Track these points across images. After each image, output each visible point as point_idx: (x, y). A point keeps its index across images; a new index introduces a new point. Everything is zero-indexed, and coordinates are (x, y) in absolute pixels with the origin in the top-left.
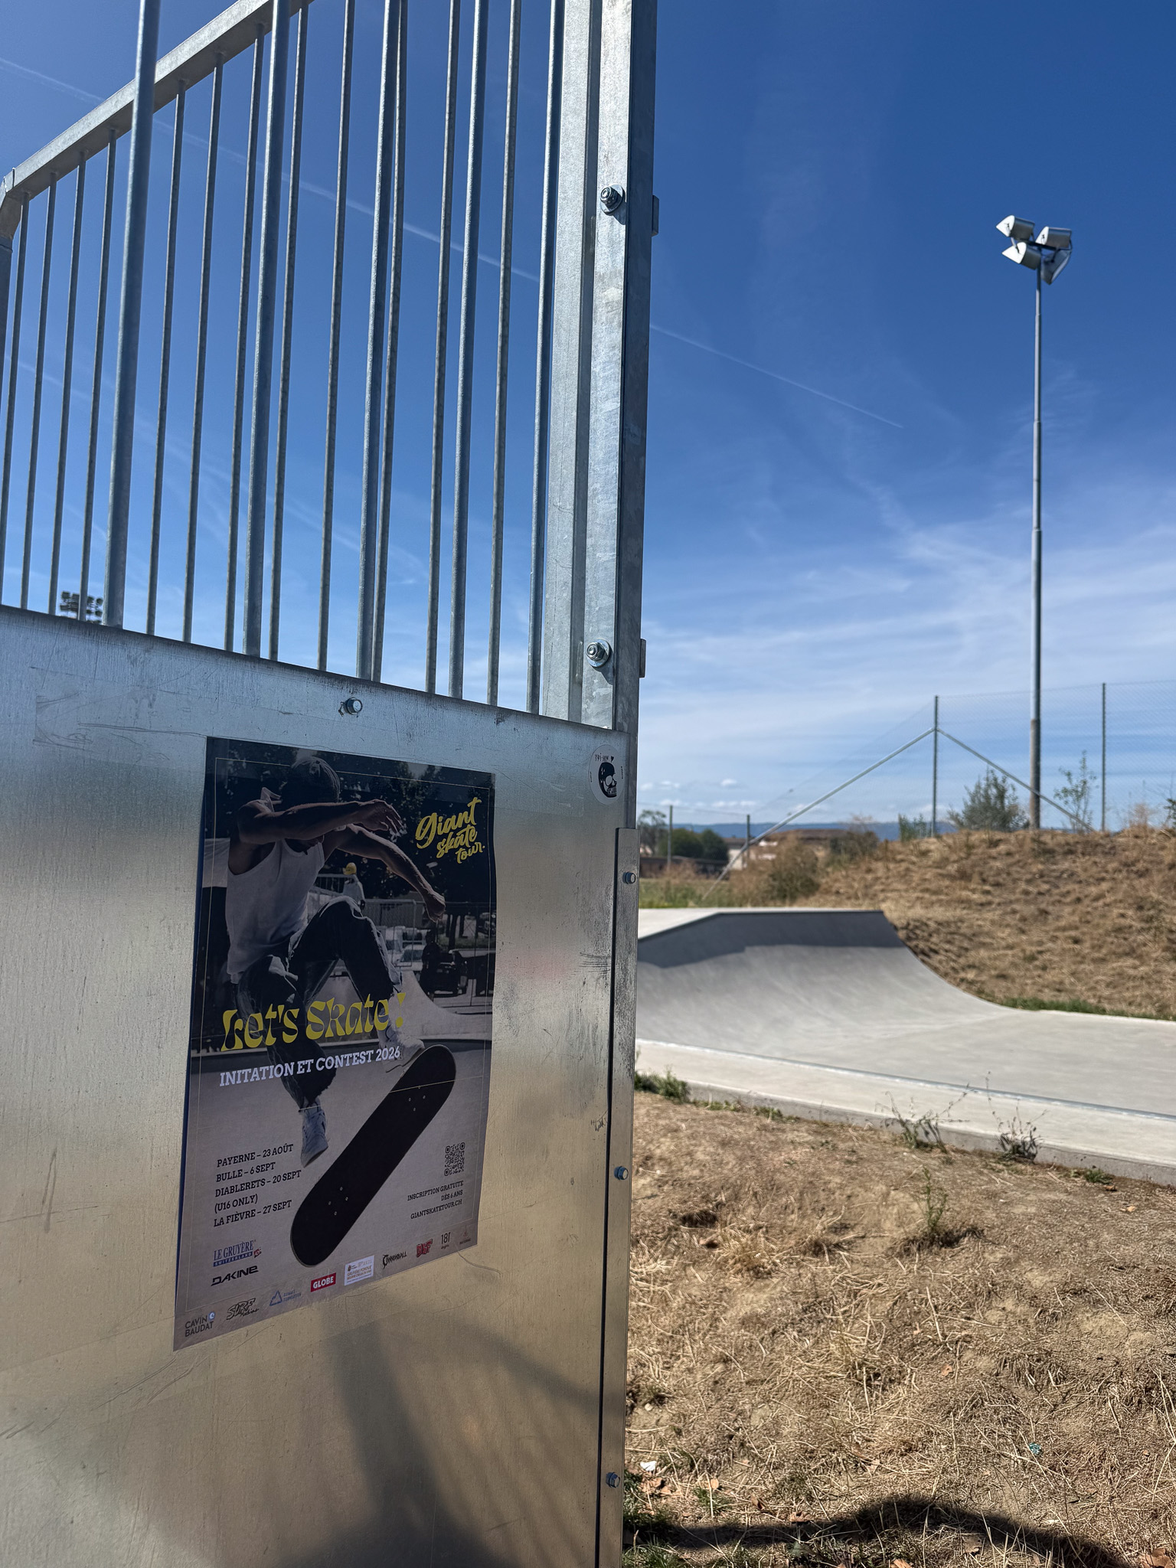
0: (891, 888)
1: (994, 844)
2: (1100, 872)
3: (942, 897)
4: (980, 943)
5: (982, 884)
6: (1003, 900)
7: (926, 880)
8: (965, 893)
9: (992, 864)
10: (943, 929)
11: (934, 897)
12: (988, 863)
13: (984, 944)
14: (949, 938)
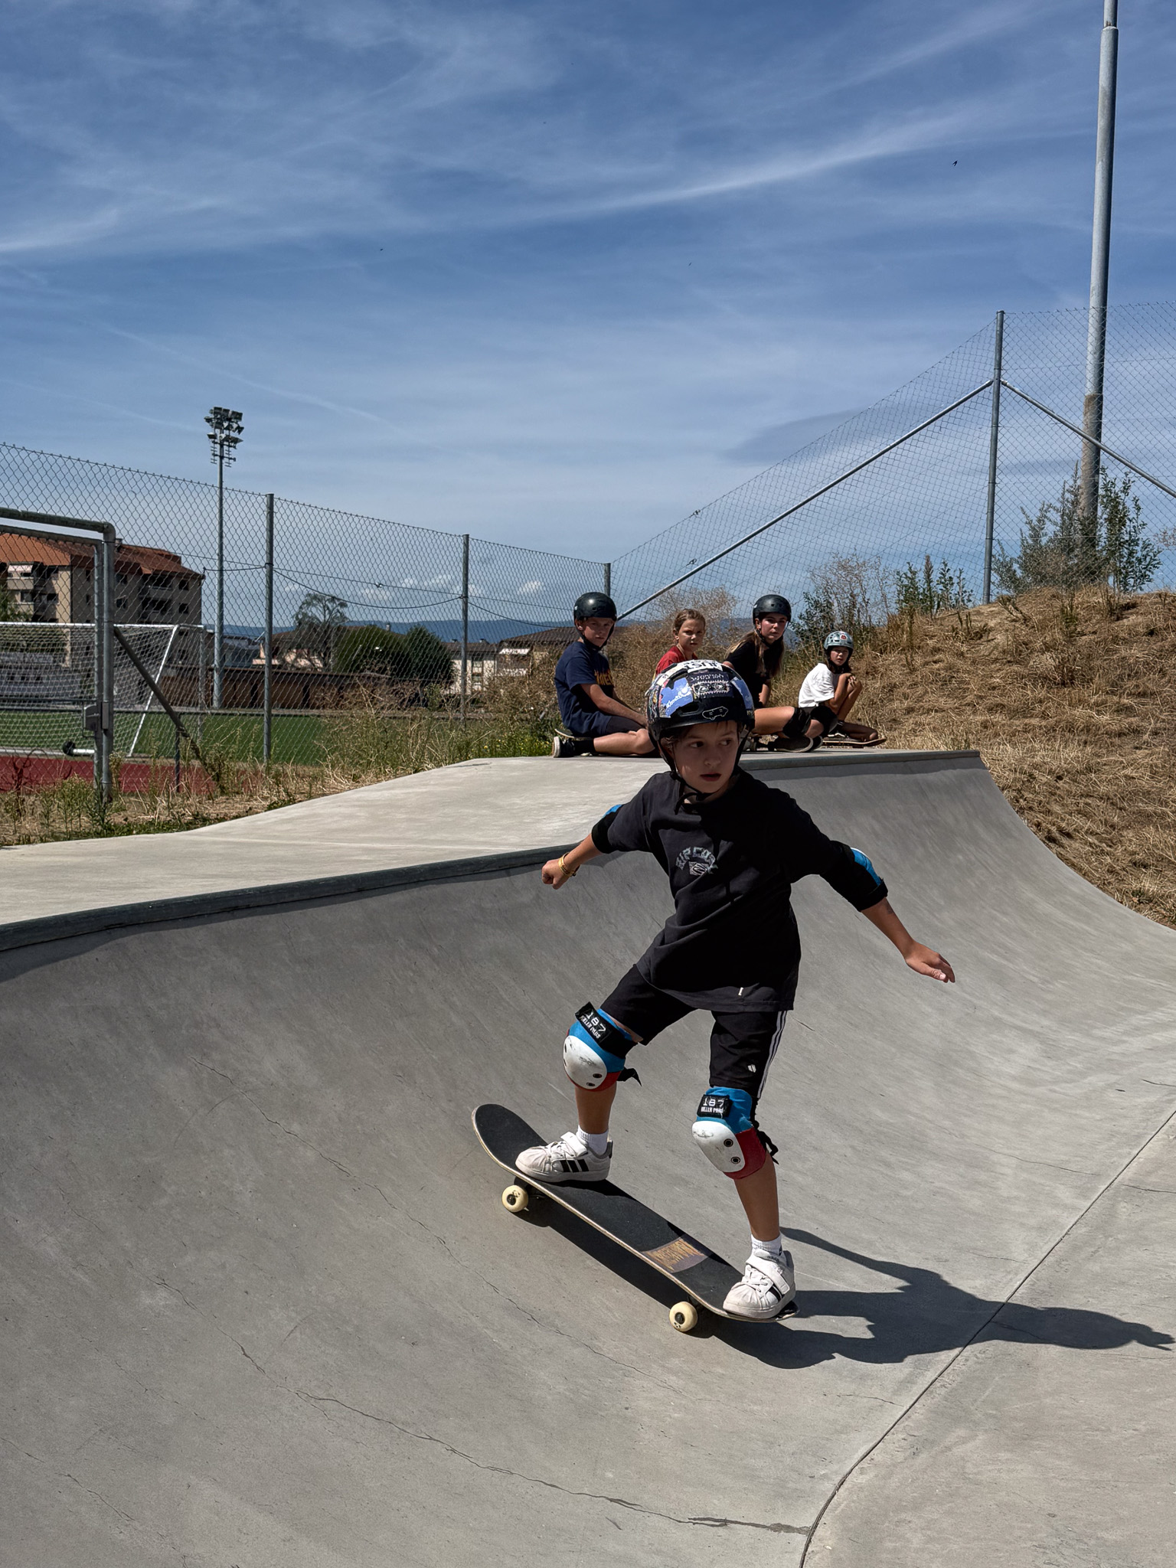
0: (926, 706)
1: (1117, 611)
3: (1035, 721)
4: (1140, 813)
5: (1113, 693)
6: (1163, 725)
7: (994, 688)
8: (1079, 711)
9: (1123, 653)
10: (1066, 786)
11: (1017, 722)
12: (1116, 651)
13: (1149, 816)
14: (1081, 805)
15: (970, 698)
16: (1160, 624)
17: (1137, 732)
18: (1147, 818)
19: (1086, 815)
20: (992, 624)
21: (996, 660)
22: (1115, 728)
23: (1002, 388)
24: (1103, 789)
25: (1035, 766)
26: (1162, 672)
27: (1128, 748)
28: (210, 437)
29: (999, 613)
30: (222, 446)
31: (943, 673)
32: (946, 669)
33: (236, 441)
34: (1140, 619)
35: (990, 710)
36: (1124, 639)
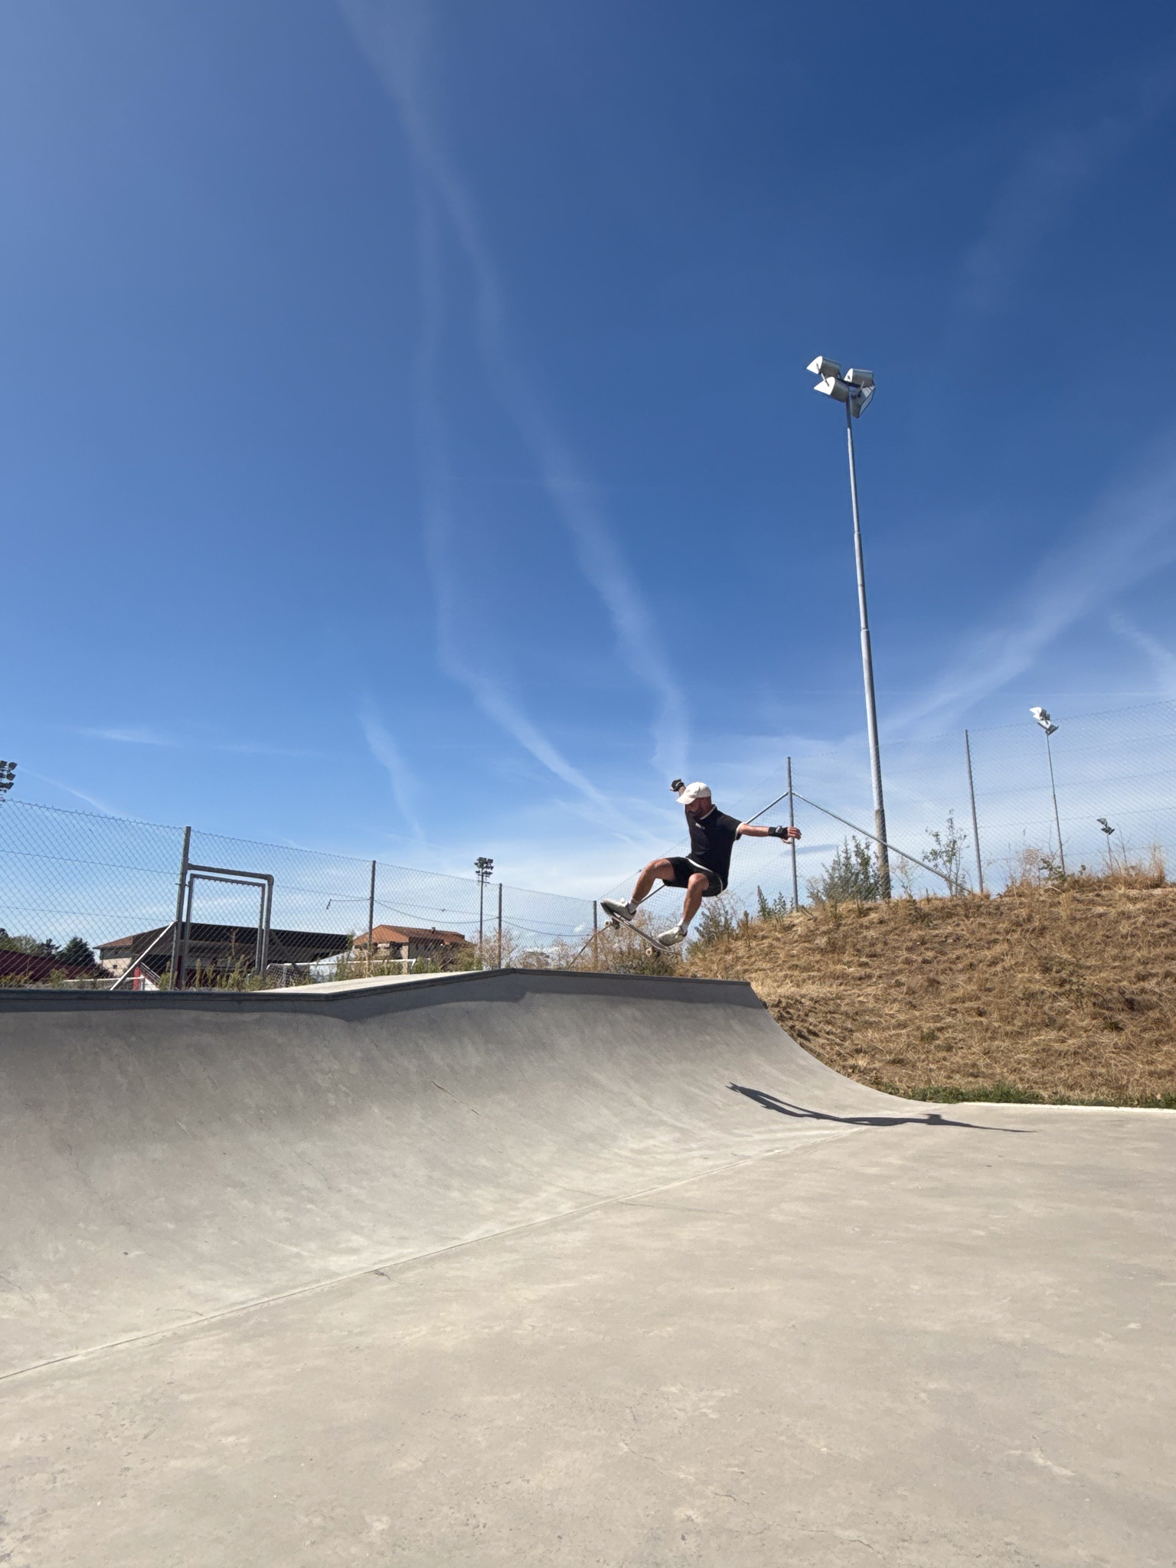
2: (991, 934)
3: (814, 973)
4: (866, 1022)
5: (857, 955)
6: (884, 972)
7: (793, 956)
8: (839, 967)
9: (865, 934)
10: (821, 1007)
11: (804, 974)
12: (861, 933)
13: (871, 1024)
14: (829, 1018)
15: (780, 962)
16: (886, 917)
17: (869, 977)
18: (869, 1025)
19: (829, 1023)
20: (796, 921)
21: (796, 942)
22: (858, 975)
23: (793, 797)
24: (843, 1008)
25: (803, 996)
26: (885, 943)
27: (863, 986)
28: (477, 872)
29: (801, 916)
30: (482, 876)
31: (766, 949)
32: (768, 947)
33: (490, 873)
34: (876, 915)
35: (789, 968)
36: (866, 926)
